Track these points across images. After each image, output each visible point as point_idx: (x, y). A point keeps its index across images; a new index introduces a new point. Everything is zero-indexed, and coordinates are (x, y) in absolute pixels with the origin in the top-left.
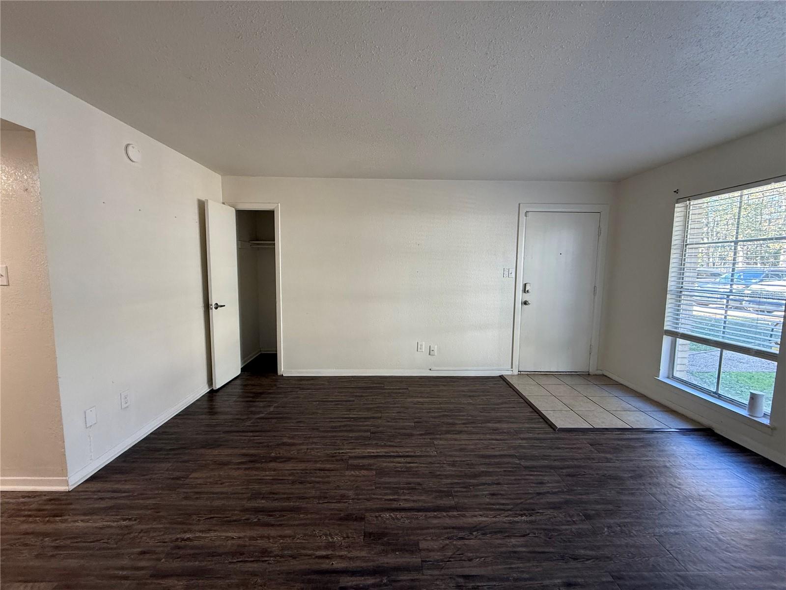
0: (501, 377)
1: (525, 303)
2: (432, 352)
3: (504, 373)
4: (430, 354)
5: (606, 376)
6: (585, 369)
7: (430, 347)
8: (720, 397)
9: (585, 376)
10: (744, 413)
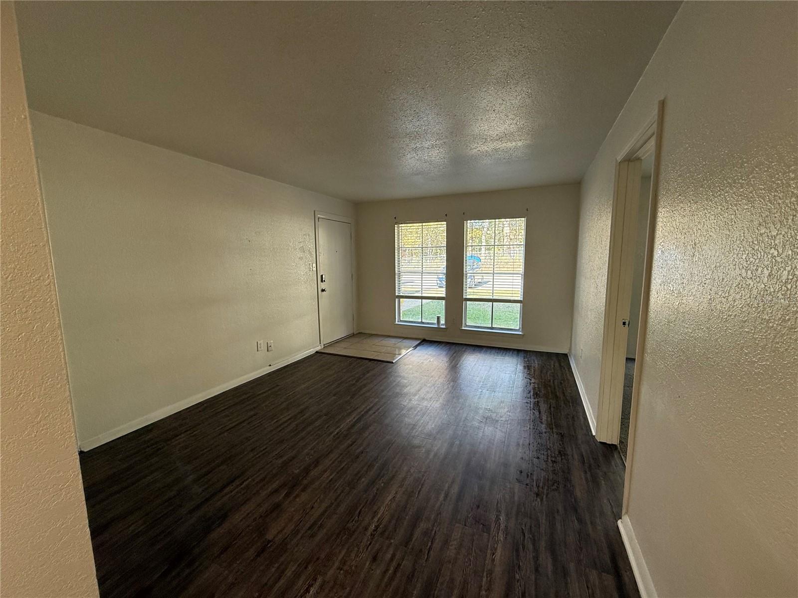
0: (317, 352)
1: (323, 290)
2: (270, 348)
3: (318, 348)
4: (268, 351)
5: (361, 333)
6: (351, 332)
7: (267, 343)
8: (423, 323)
9: (352, 336)
10: (436, 326)
